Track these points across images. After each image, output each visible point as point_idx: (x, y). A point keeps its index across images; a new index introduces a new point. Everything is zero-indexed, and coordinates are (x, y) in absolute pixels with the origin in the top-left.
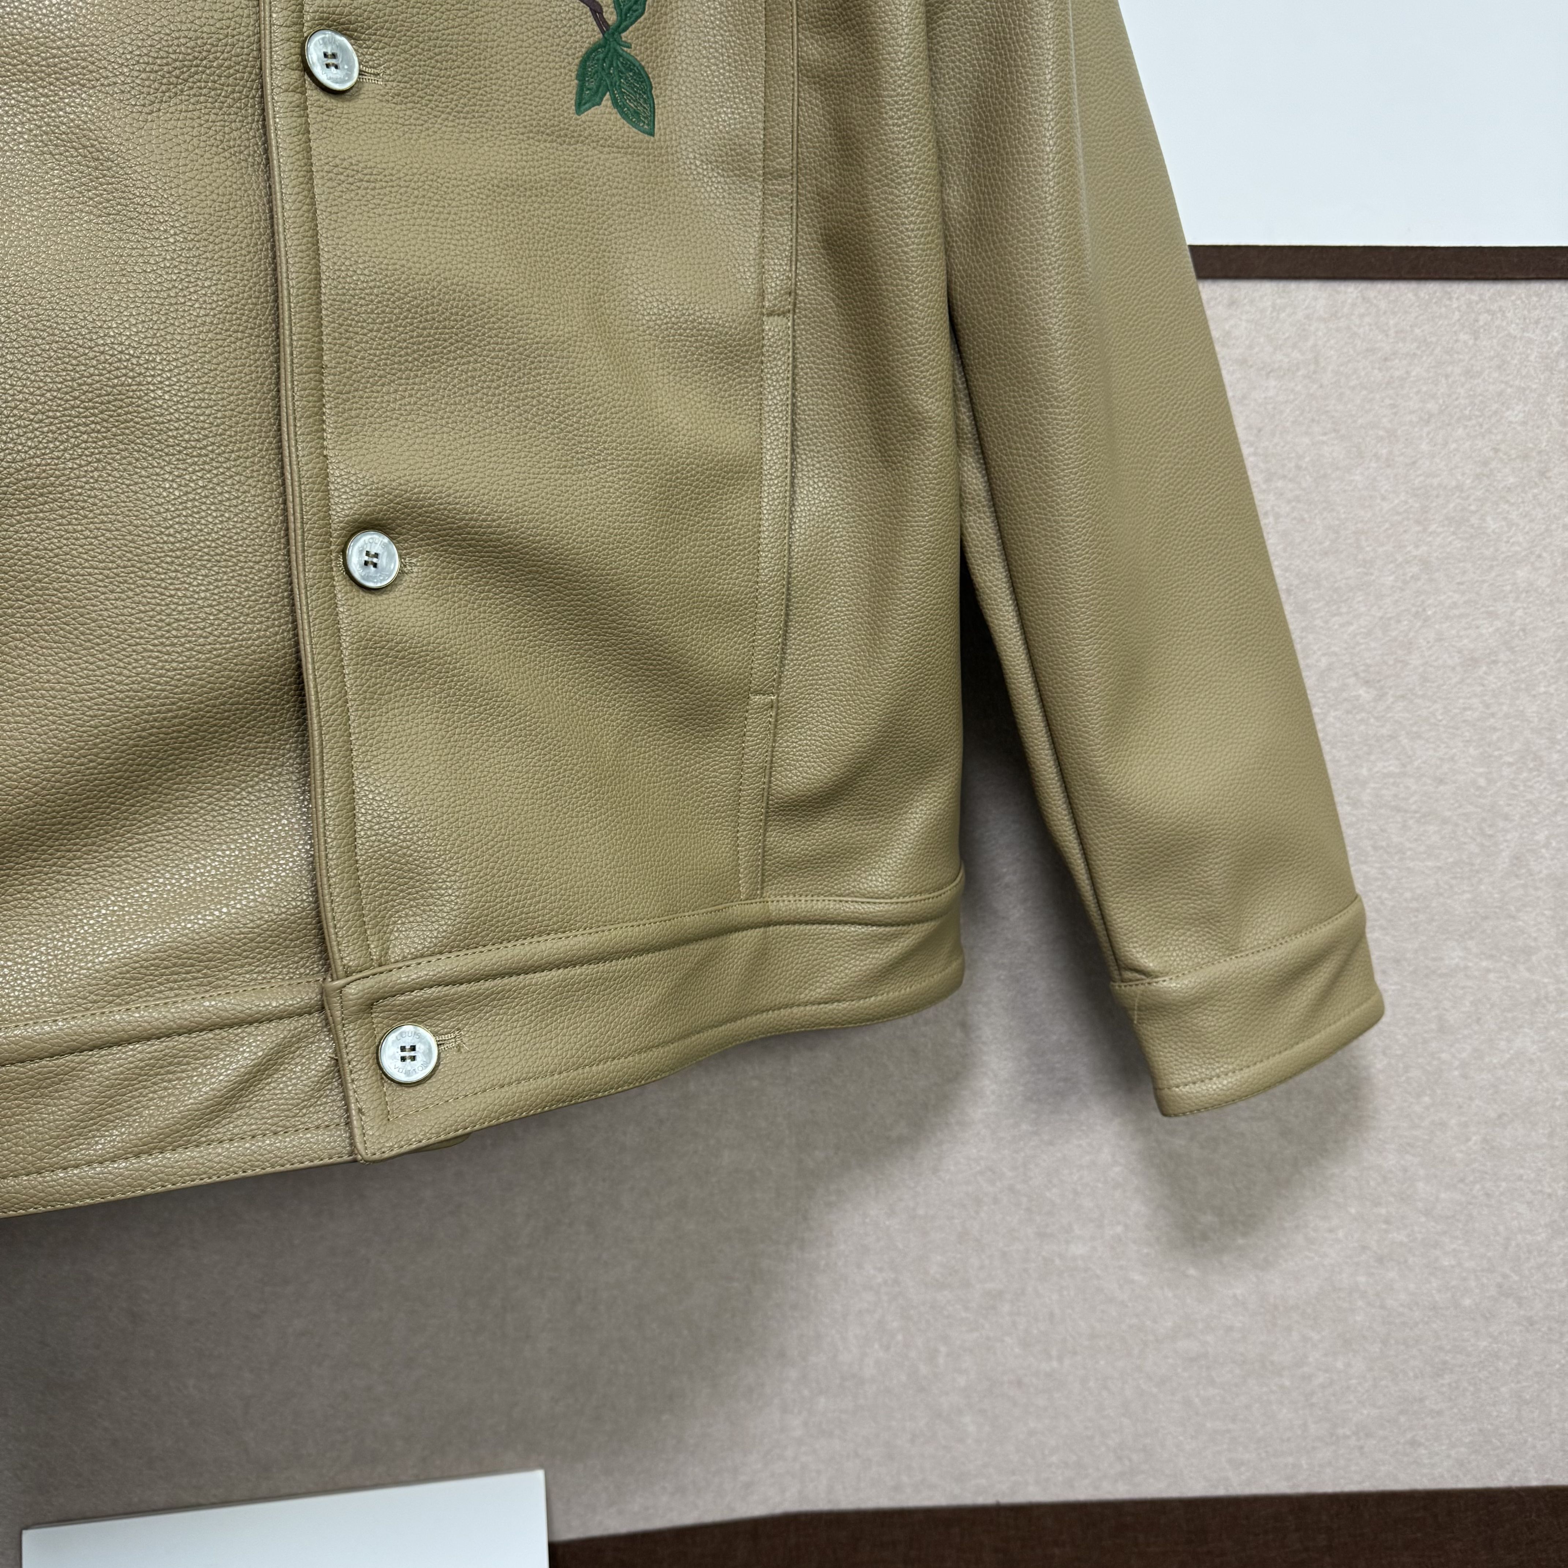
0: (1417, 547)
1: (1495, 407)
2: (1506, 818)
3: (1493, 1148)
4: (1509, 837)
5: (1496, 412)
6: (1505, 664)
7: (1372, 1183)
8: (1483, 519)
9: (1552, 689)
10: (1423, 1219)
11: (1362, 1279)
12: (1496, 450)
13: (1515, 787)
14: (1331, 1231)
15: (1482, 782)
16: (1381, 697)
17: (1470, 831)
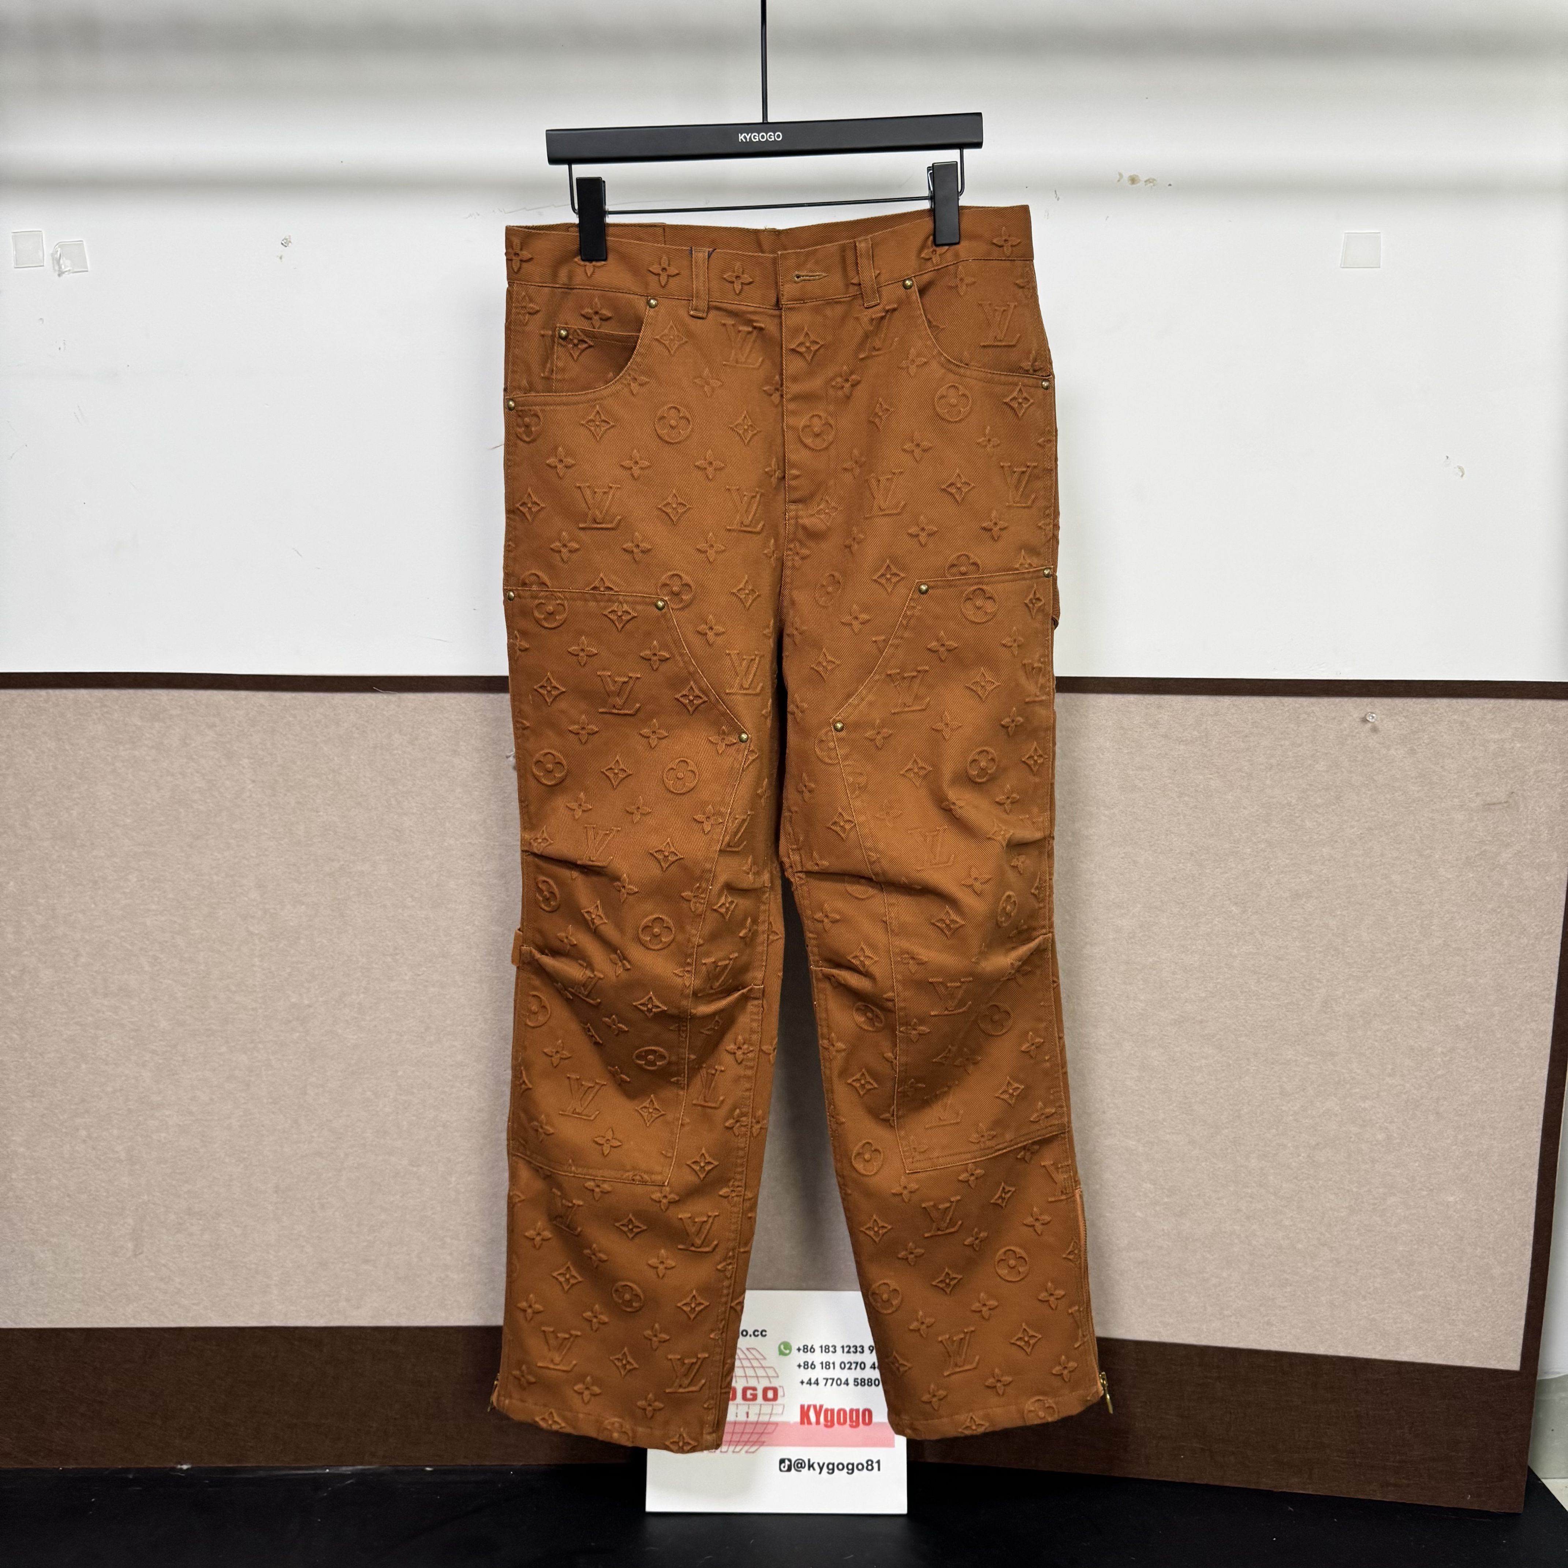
0: (1264, 834)
1: (1310, 762)
2: (1319, 981)
3: (1314, 1161)
4: (1320, 991)
5: (1310, 765)
6: (1316, 898)
7: (1243, 1175)
8: (1302, 821)
9: (1344, 913)
10: (1273, 1198)
11: (1237, 1228)
12: (1311, 785)
13: (1323, 964)
14: (1219, 1199)
15: (1304, 961)
16: (1244, 911)
17: (1297, 987)
